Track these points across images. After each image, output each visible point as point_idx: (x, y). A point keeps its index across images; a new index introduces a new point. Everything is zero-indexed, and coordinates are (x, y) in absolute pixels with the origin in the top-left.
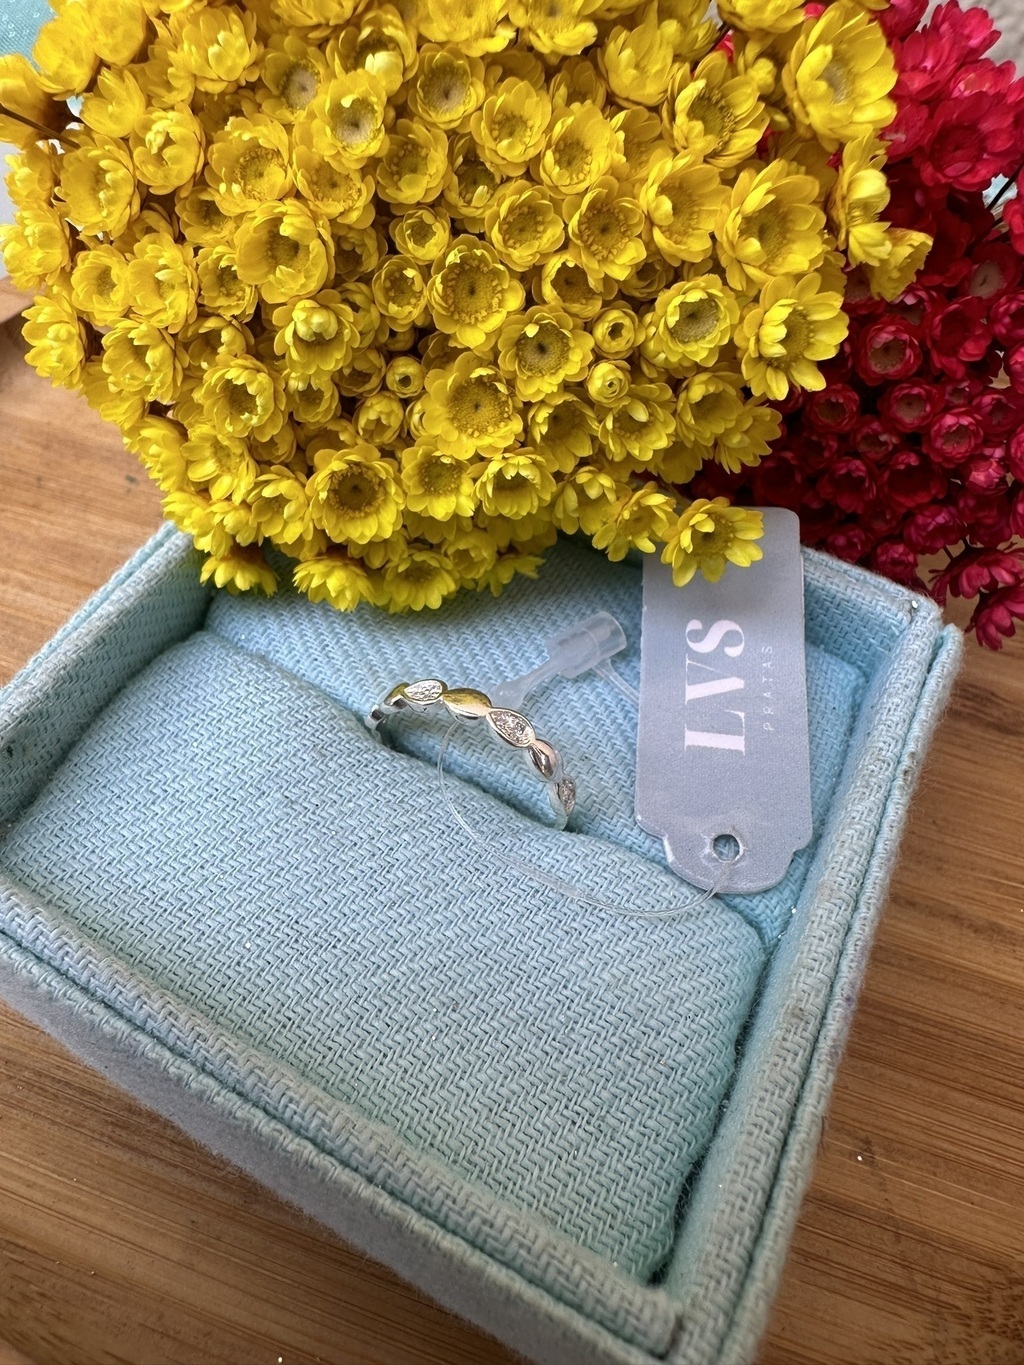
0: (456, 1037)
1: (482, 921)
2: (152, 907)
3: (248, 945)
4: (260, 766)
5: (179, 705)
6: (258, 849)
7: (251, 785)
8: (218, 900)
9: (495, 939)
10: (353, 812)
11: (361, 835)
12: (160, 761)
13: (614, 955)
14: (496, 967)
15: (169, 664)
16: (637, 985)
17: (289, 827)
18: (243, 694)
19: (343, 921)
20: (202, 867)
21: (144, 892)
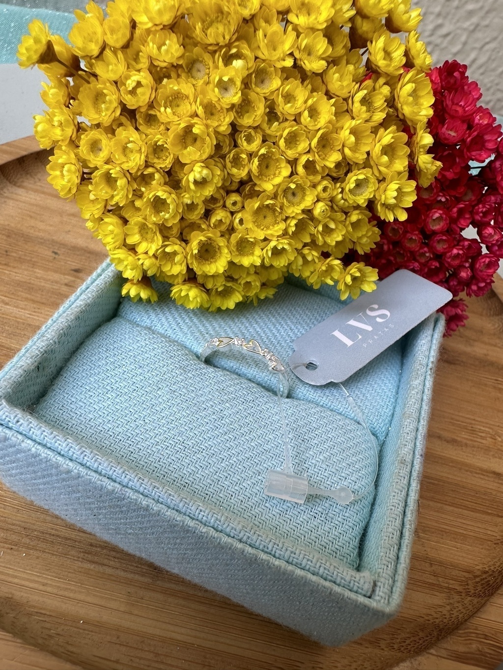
0: (261, 486)
1: (266, 438)
4: (156, 376)
5: (113, 350)
9: (273, 445)
11: (207, 404)
12: (108, 374)
13: (324, 449)
14: (274, 457)
15: (105, 332)
16: (334, 460)
17: (174, 402)
18: (144, 344)
19: (204, 441)
21: (109, 432)
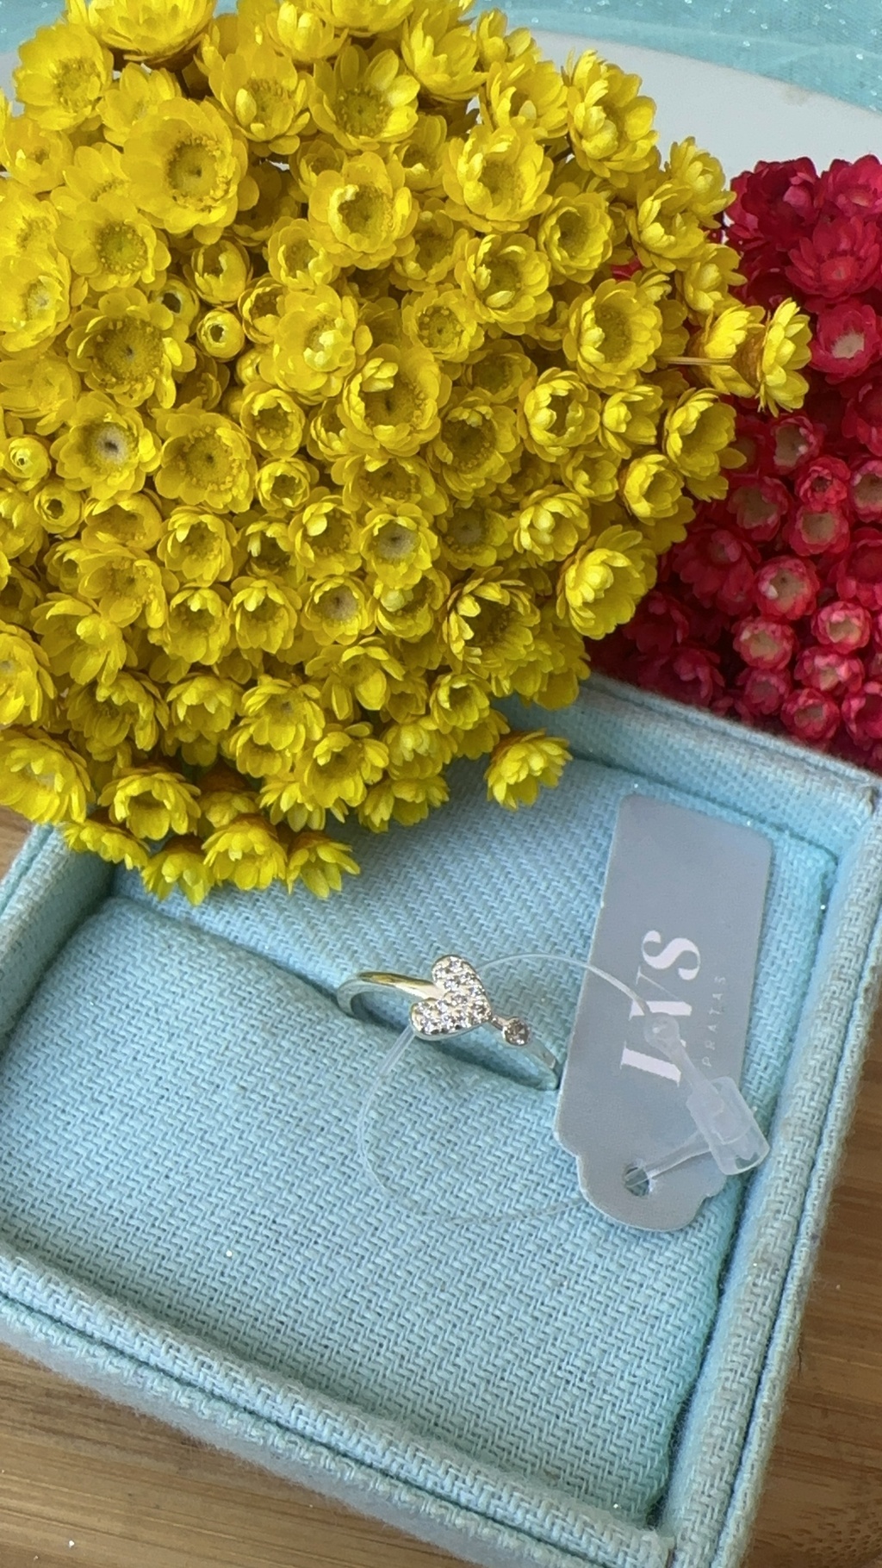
2: (124, 1227)
3: (229, 1254)
6: (222, 1148)
7: (203, 1080)
8: (190, 1210)
9: (475, 1212)
10: (315, 1094)
12: (100, 1064)
14: (479, 1241)
17: (250, 1120)
19: (320, 1215)
20: (167, 1177)
